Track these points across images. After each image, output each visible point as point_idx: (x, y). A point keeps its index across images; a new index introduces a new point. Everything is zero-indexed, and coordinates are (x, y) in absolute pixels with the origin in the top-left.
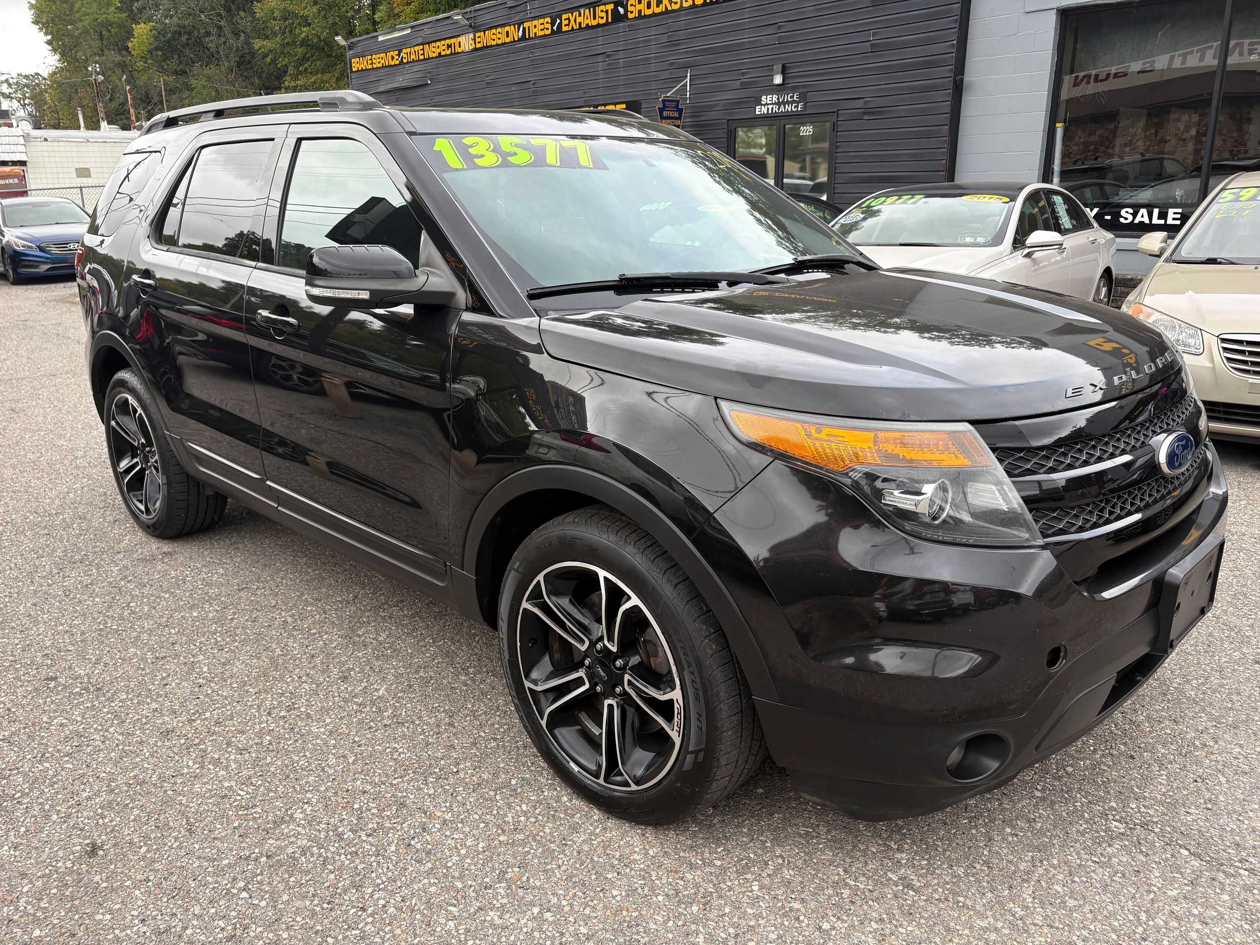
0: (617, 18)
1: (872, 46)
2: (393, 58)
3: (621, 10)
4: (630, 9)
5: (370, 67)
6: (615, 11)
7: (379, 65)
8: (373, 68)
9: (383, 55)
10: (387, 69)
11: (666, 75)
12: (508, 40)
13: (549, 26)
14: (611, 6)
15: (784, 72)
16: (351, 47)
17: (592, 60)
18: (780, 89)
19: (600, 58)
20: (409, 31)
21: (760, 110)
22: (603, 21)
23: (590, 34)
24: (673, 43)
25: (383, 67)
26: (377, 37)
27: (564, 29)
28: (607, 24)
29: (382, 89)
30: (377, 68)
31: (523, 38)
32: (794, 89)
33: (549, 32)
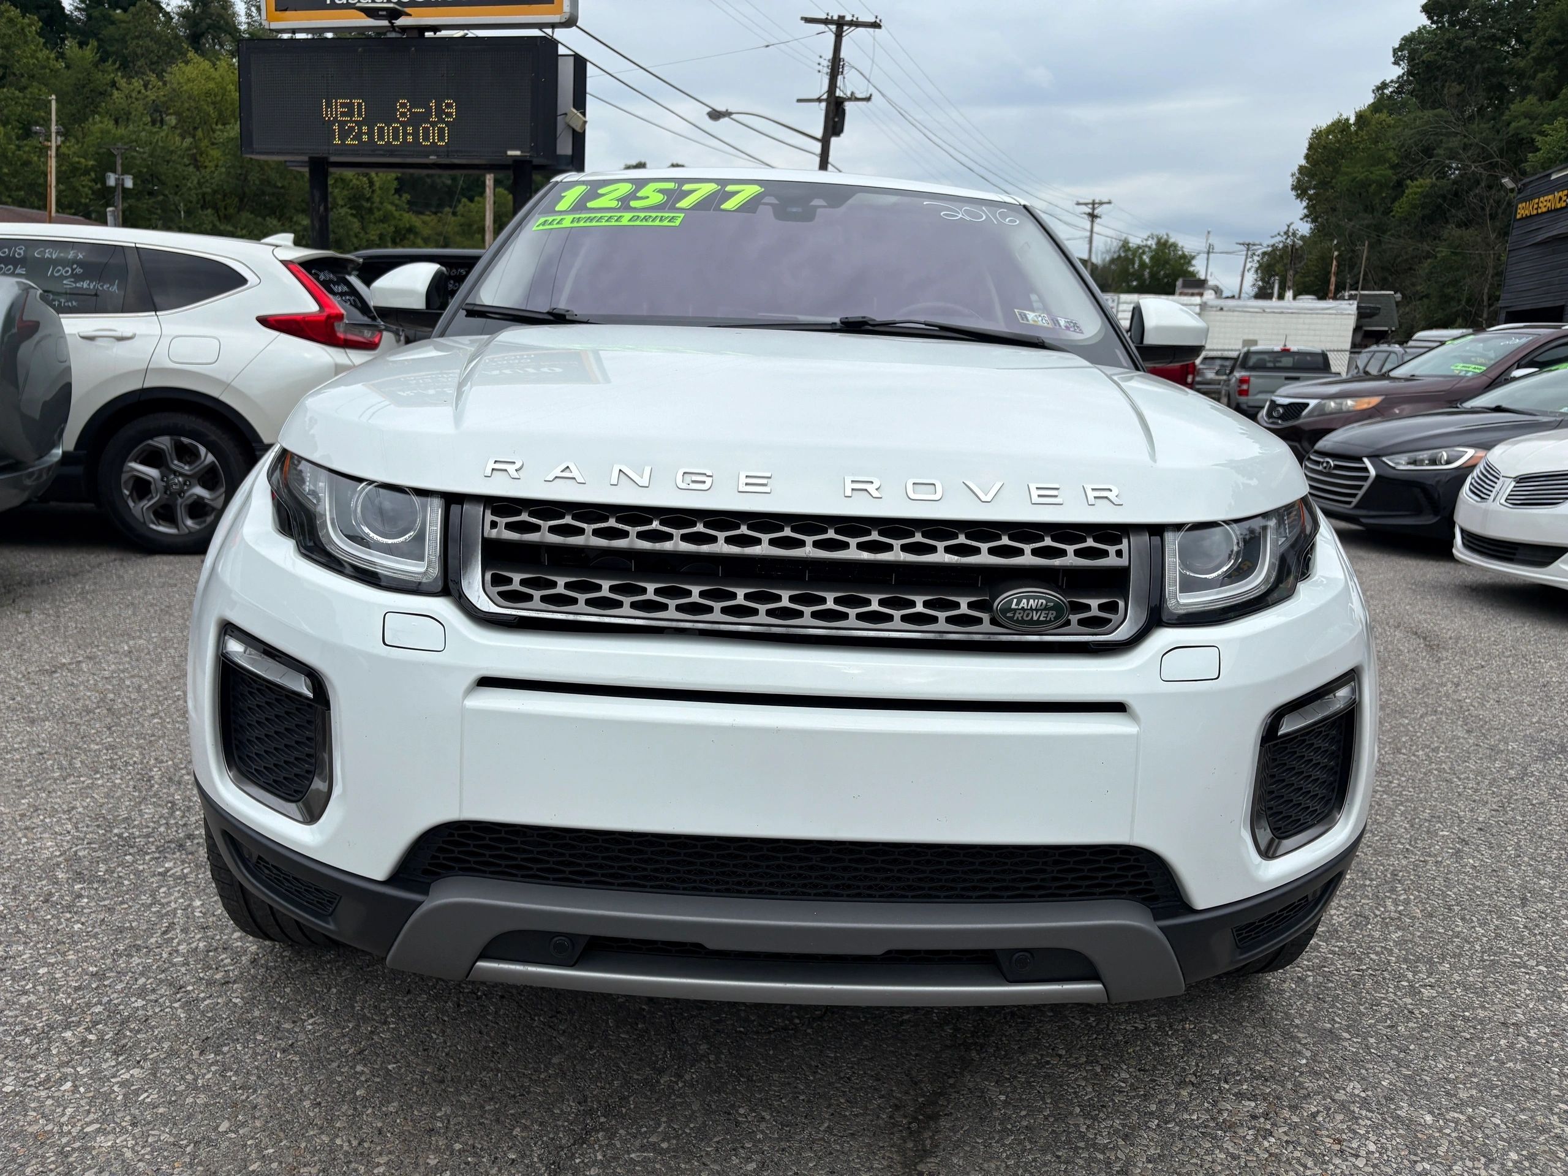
2: (1561, 198)
5: (1535, 212)
7: (1544, 210)
8: (1537, 214)
9: (1550, 197)
10: (1553, 214)
16: (1520, 191)
25: (1549, 211)
26: (1550, 175)
29: (1539, 239)
30: (1543, 213)
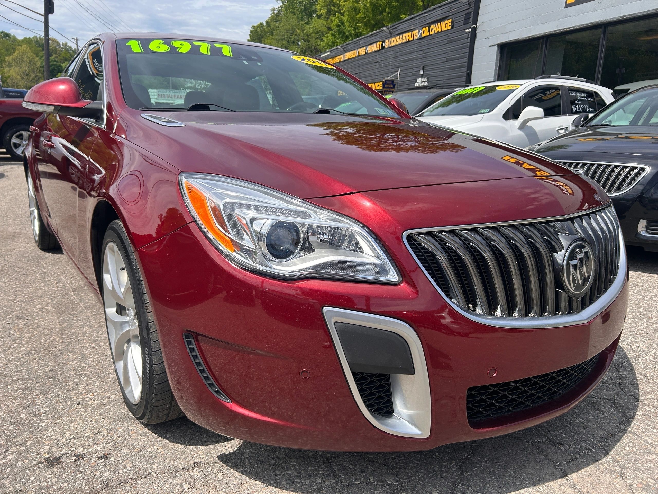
0: (383, 47)
1: (447, 59)
3: (384, 44)
4: (386, 44)
6: (382, 45)
11: (393, 70)
12: (354, 56)
13: (365, 51)
14: (381, 43)
15: (423, 69)
17: (375, 64)
18: (422, 76)
19: (377, 64)
20: (329, 53)
21: (417, 85)
22: (378, 49)
23: (375, 54)
24: (395, 57)
27: (369, 52)
28: (379, 50)
31: (358, 56)
32: (426, 76)
33: (364, 53)
